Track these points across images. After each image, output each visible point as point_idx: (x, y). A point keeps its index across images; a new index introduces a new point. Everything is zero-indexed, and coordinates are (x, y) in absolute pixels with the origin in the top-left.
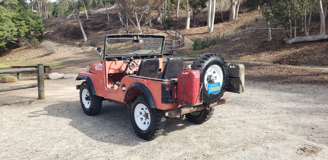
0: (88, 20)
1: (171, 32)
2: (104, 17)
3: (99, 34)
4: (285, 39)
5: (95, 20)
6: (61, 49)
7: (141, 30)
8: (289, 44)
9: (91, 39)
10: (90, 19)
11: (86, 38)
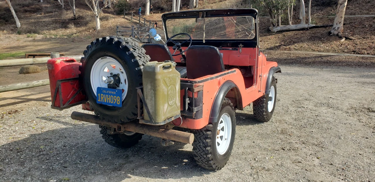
1: (132, 18)
4: (270, 28)
7: (98, 15)
8: (275, 32)
11: (18, 23)
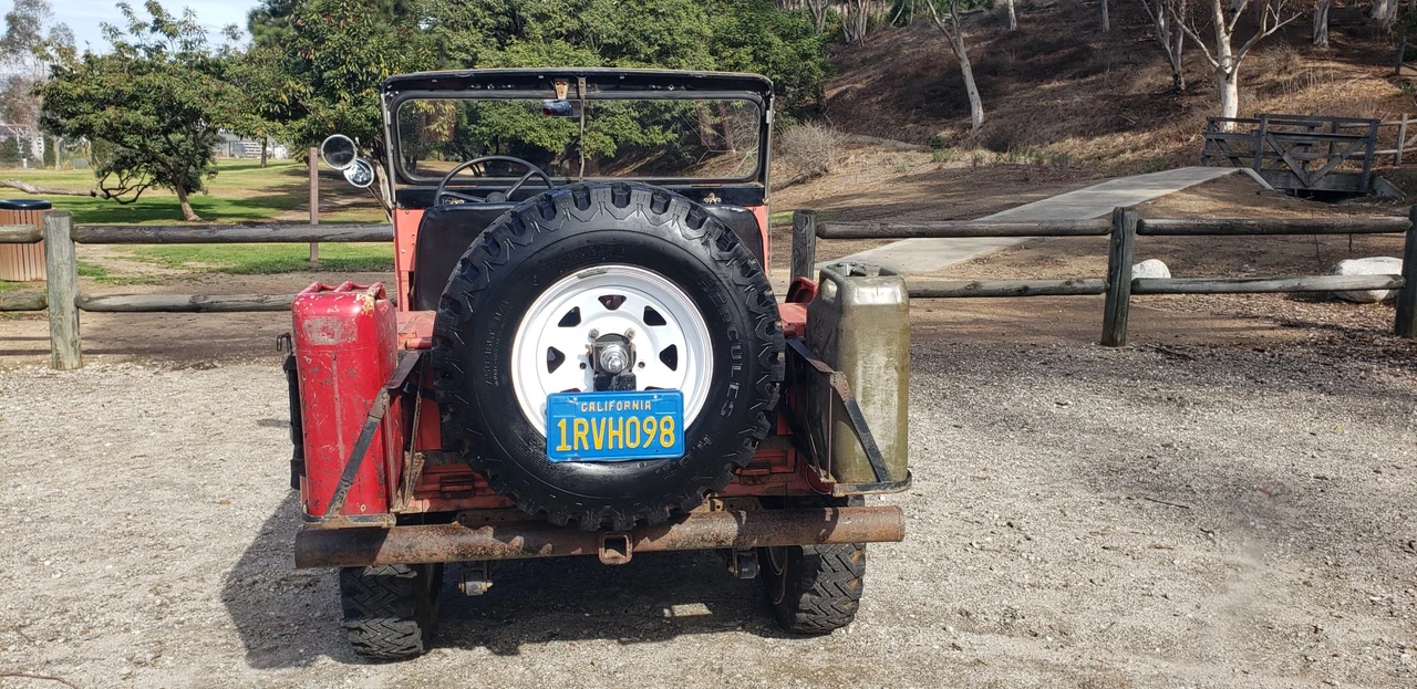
0: (1015, 34)
2: (1087, 17)
3: (1044, 95)
5: (1044, 31)
6: (856, 157)
7: (1234, 68)
9: (1001, 117)
10: (1024, 27)
11: (979, 113)
